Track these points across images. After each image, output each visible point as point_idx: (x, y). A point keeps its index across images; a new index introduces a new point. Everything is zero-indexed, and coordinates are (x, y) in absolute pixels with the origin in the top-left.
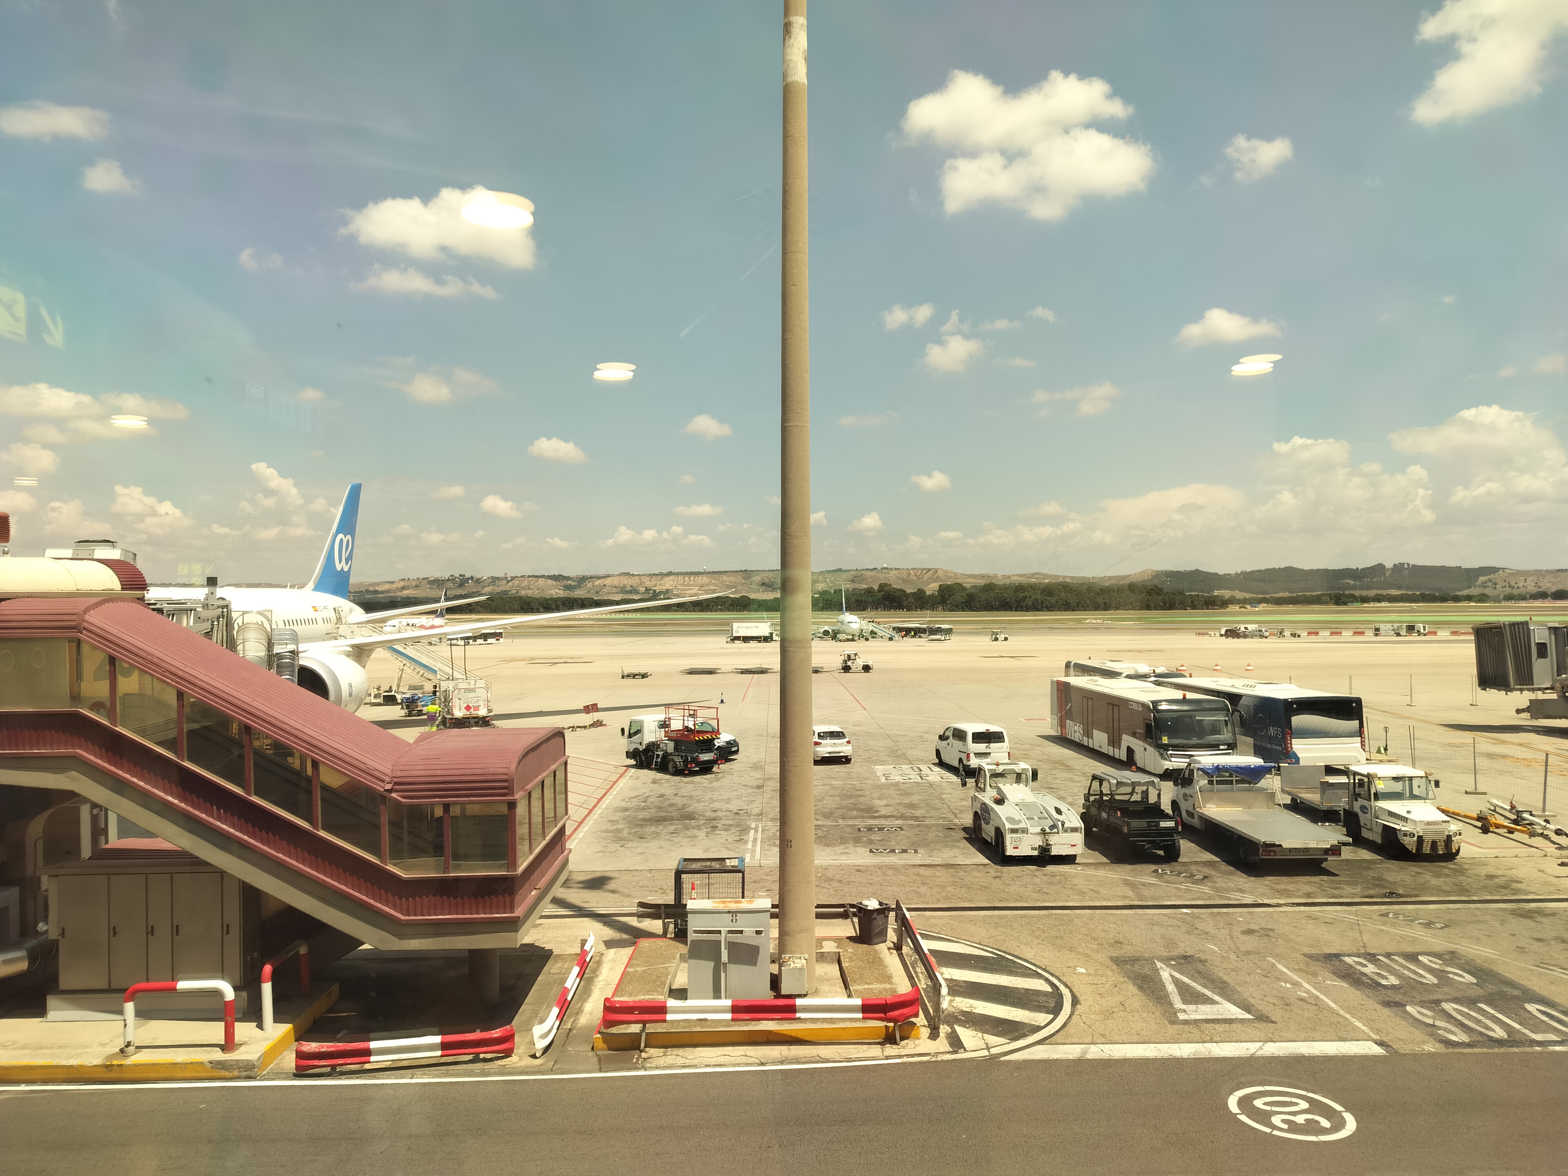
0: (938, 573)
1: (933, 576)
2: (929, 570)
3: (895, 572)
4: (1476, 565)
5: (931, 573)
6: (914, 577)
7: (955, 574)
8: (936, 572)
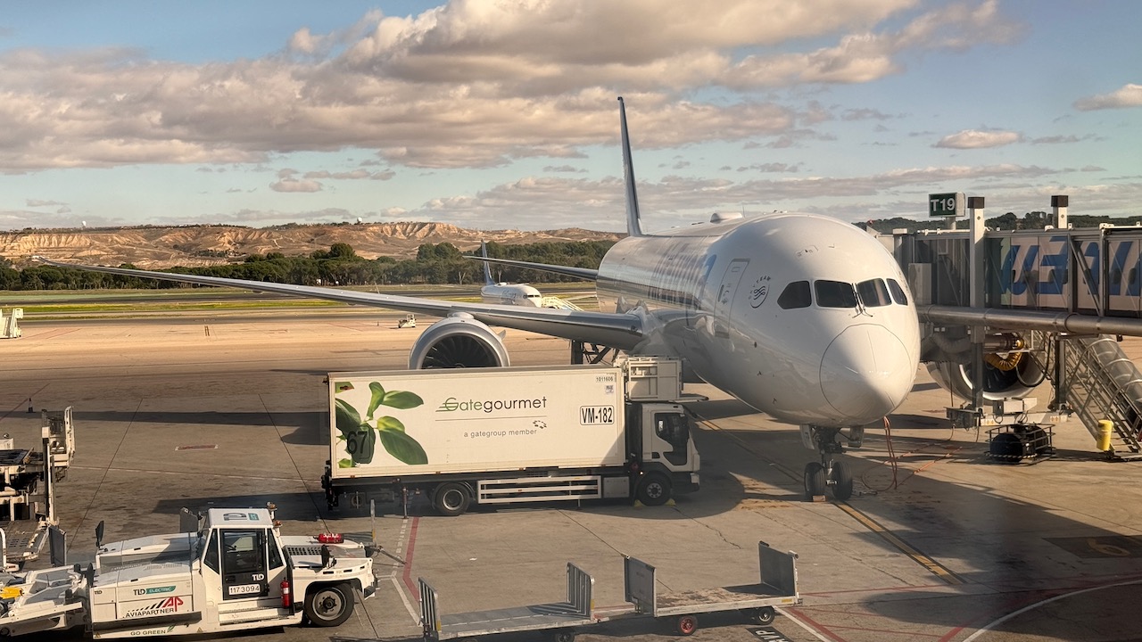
0: (436, 229)
1: (429, 233)
2: (423, 225)
3: (375, 229)
5: (426, 229)
6: (403, 237)
7: (460, 231)
8: (432, 229)
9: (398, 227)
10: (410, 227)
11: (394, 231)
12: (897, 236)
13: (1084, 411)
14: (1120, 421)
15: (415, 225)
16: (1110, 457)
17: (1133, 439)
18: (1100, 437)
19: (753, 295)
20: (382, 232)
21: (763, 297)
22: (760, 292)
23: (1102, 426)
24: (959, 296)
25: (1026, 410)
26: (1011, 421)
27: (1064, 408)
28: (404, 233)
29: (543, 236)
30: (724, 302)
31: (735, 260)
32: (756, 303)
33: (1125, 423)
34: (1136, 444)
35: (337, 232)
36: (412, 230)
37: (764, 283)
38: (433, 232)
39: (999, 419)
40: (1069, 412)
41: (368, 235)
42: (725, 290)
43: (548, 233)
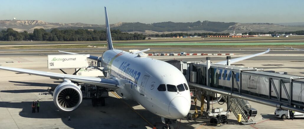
0: (38, 22)
1: (36, 23)
2: (34, 21)
3: (19, 22)
4: (228, 22)
5: (35, 22)
6: (27, 24)
7: (45, 23)
8: (37, 22)
9: (26, 21)
10: (30, 21)
11: (25, 23)
12: (188, 64)
13: (234, 111)
14: (243, 113)
15: (31, 21)
16: (241, 124)
17: (246, 118)
18: (238, 118)
19: (151, 86)
20: (21, 23)
21: (153, 87)
22: (152, 86)
23: (239, 116)
24: (204, 81)
25: (220, 111)
26: (217, 114)
27: (229, 110)
28: (28, 23)
30: (143, 86)
31: (145, 76)
32: (152, 88)
33: (244, 114)
34: (247, 120)
35: (8, 23)
36: (30, 23)
37: (154, 83)
39: (214, 114)
40: (231, 112)
41: (17, 24)
42: (143, 83)
43: (72, 24)
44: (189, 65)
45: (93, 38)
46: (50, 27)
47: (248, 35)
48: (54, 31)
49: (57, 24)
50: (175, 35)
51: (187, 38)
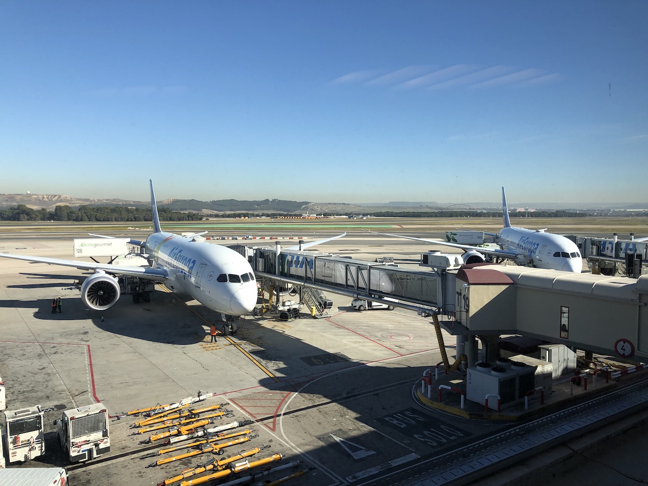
1: (58, 199)
3: (35, 197)
4: (301, 201)
5: (57, 197)
6: (47, 200)
7: (71, 198)
8: (60, 197)
9: (45, 196)
10: (50, 196)
11: (44, 198)
12: (254, 249)
13: (307, 303)
15: (52, 196)
16: (315, 318)
17: (321, 311)
18: (312, 311)
19: (208, 277)
20: (38, 198)
21: (211, 278)
23: (313, 309)
24: (272, 270)
25: (292, 304)
26: (288, 308)
28: (47, 198)
29: (105, 201)
30: (198, 277)
31: (201, 264)
33: (318, 306)
35: (18, 197)
37: (212, 273)
38: (60, 199)
39: (284, 307)
40: (303, 304)
41: (32, 199)
42: (198, 274)
43: (106, 200)
44: (255, 251)
45: (135, 218)
46: (78, 204)
47: (322, 216)
48: (82, 208)
49: (87, 200)
50: (239, 216)
51: (253, 219)
